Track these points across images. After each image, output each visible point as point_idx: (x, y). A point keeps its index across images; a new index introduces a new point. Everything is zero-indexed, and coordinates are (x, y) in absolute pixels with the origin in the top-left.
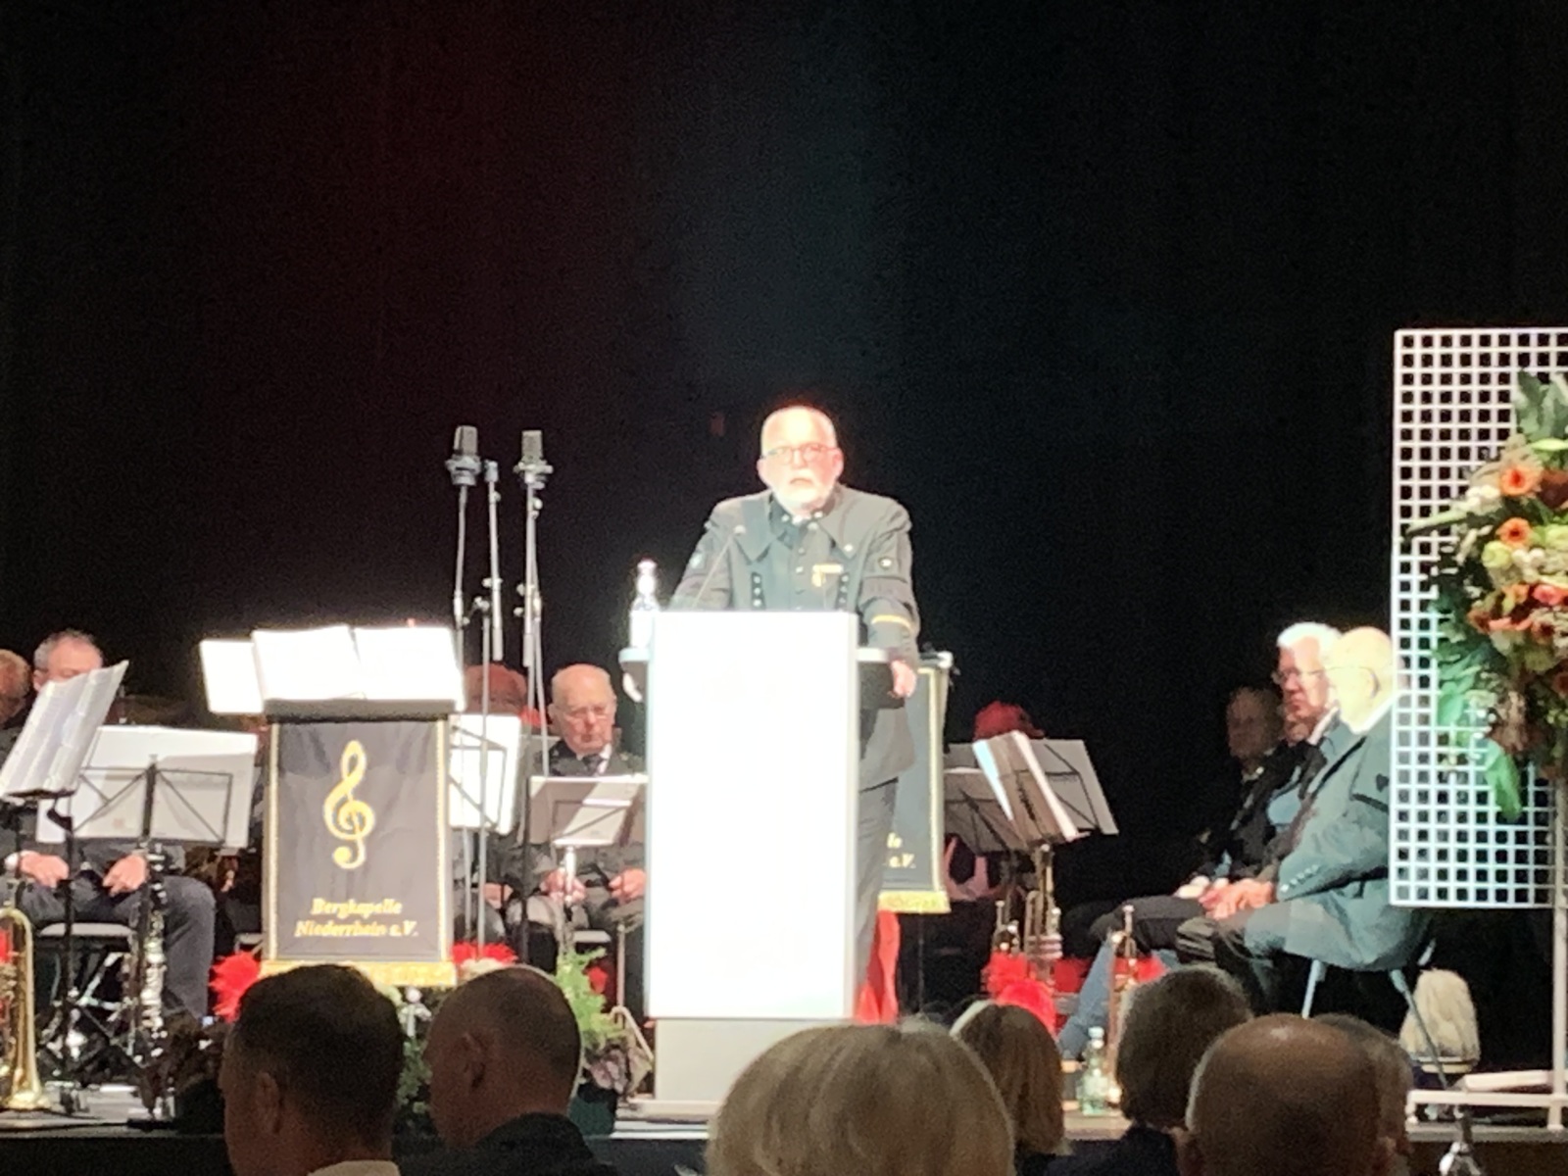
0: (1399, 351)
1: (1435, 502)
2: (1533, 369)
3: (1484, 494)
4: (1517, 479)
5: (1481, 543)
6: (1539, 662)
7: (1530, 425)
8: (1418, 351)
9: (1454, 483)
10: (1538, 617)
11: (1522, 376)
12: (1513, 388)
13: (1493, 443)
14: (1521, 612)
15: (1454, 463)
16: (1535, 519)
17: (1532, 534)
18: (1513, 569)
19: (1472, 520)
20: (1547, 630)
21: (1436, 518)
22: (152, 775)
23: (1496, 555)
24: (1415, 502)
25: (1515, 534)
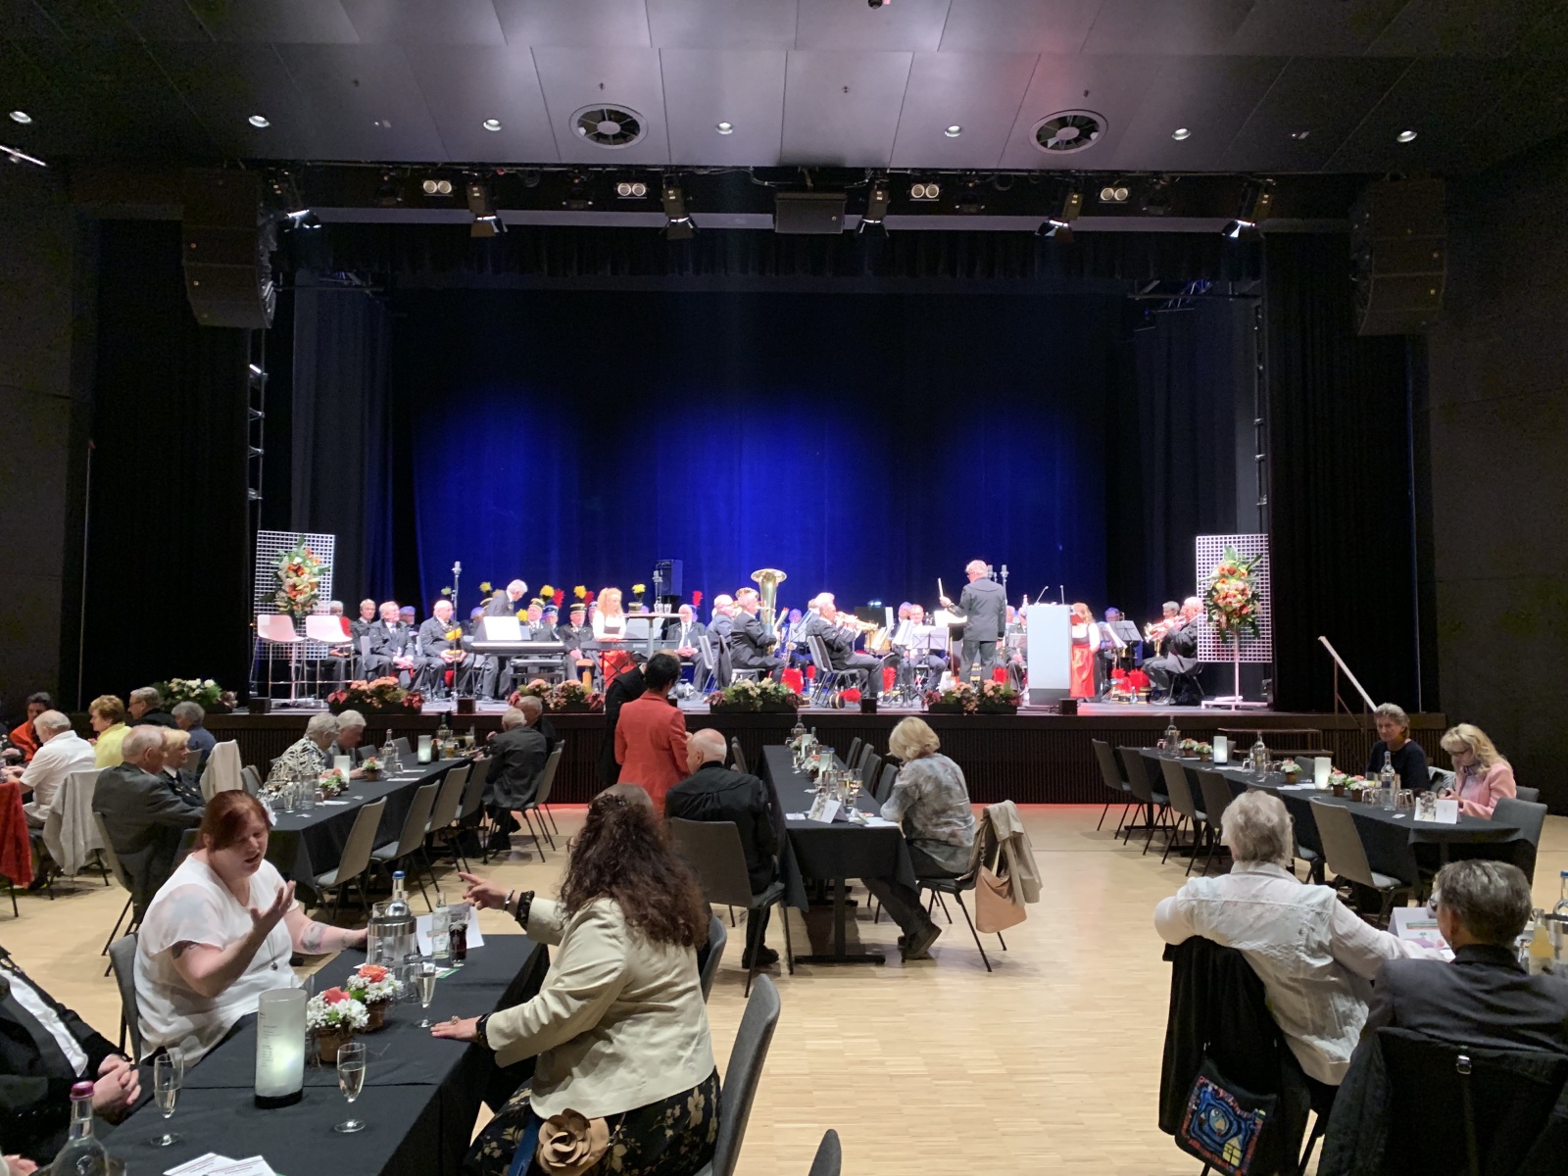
0: (1197, 541)
1: (1206, 574)
2: (1228, 544)
3: (1216, 573)
4: (1223, 570)
5: (1216, 583)
6: (1229, 609)
7: (1227, 557)
8: (1202, 541)
9: (1210, 570)
10: (1228, 600)
11: (1226, 547)
12: (1223, 549)
13: (1219, 561)
14: (1225, 598)
15: (1210, 565)
16: (1227, 577)
17: (1227, 581)
18: (1223, 589)
19: (1214, 578)
20: (1230, 603)
21: (1206, 578)
22: (930, 636)
23: (1219, 586)
24: (1202, 574)
25: (1223, 582)
